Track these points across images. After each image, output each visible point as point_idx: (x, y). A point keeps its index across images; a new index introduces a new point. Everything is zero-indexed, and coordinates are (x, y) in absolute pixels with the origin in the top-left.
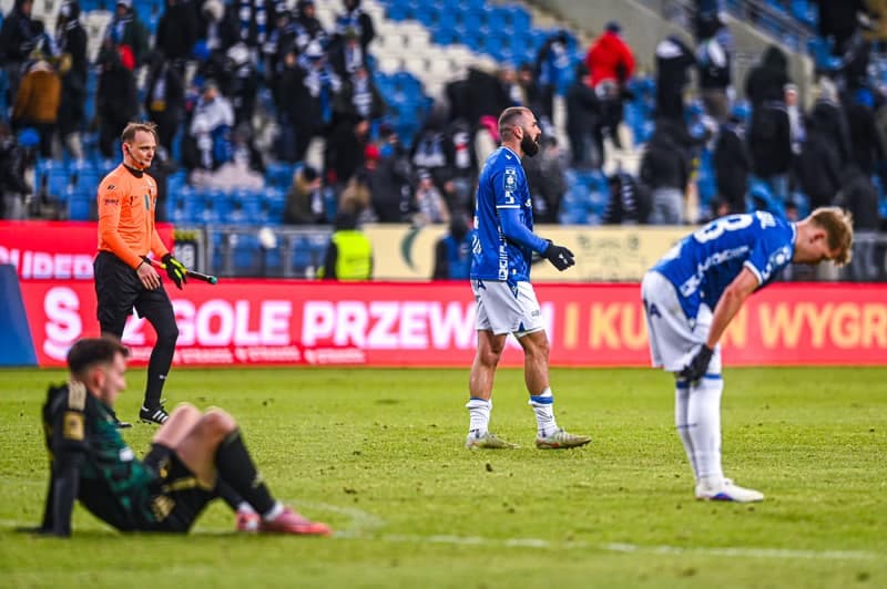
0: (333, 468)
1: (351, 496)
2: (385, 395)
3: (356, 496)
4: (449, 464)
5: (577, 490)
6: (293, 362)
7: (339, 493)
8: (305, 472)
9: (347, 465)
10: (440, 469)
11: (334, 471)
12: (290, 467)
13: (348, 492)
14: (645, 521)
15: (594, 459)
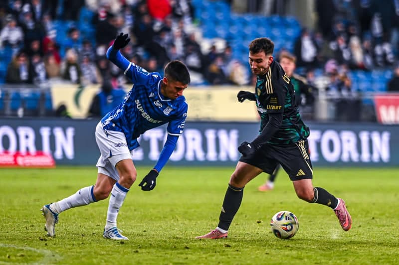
0: (33, 226)
1: (43, 243)
2: (63, 183)
3: (46, 242)
4: (101, 224)
5: (175, 240)
6: (10, 165)
7: (37, 240)
8: (16, 229)
9: (41, 224)
10: (95, 227)
11: (33, 228)
12: (8, 225)
13: (42, 240)
14: (214, 258)
15: (185, 222)
